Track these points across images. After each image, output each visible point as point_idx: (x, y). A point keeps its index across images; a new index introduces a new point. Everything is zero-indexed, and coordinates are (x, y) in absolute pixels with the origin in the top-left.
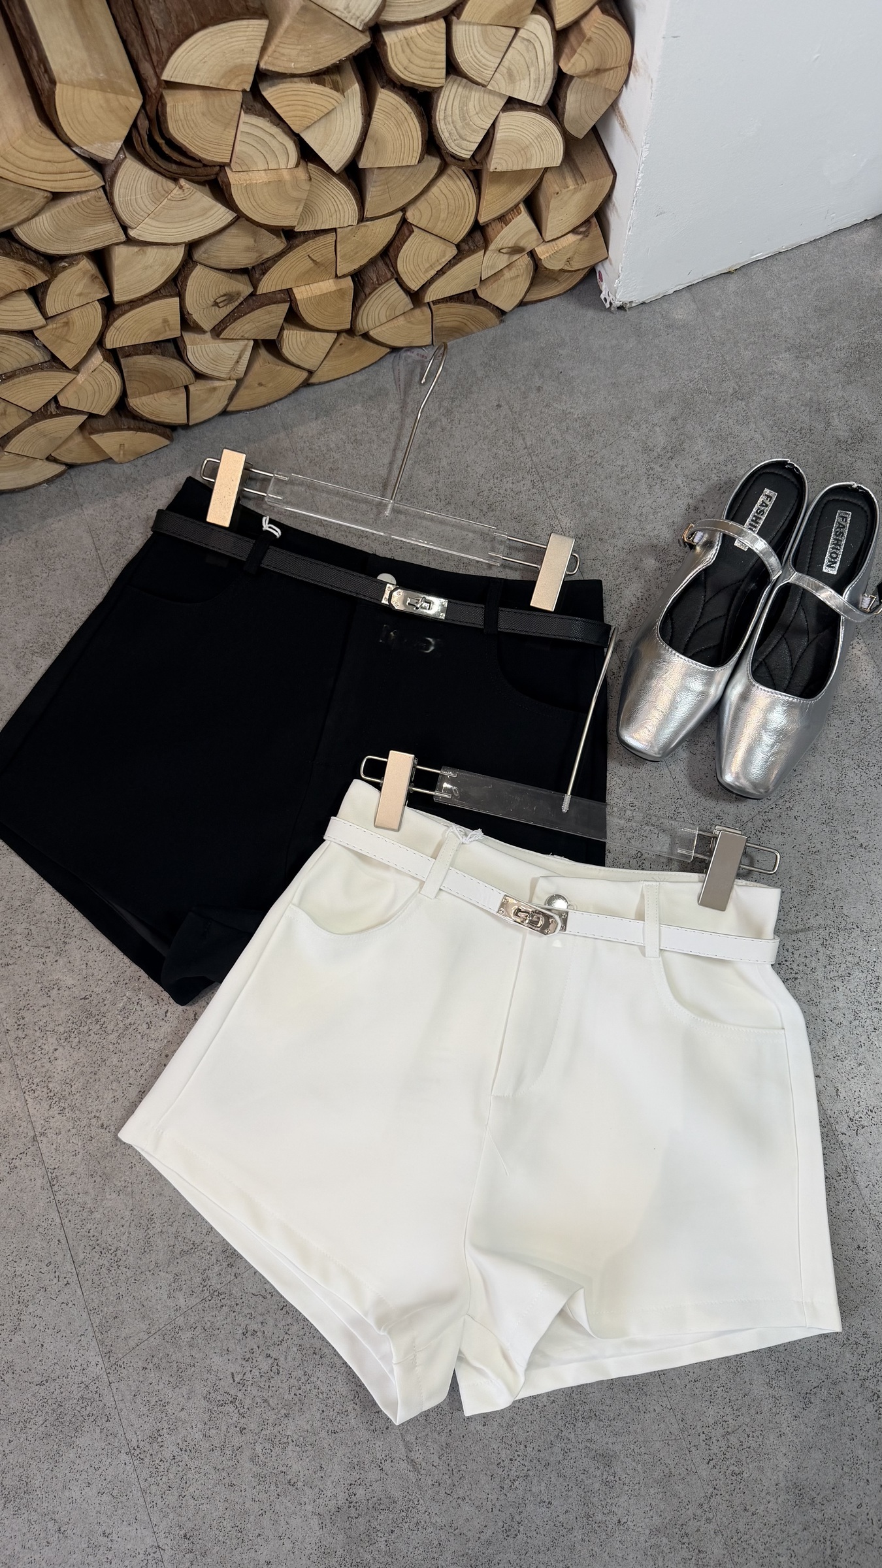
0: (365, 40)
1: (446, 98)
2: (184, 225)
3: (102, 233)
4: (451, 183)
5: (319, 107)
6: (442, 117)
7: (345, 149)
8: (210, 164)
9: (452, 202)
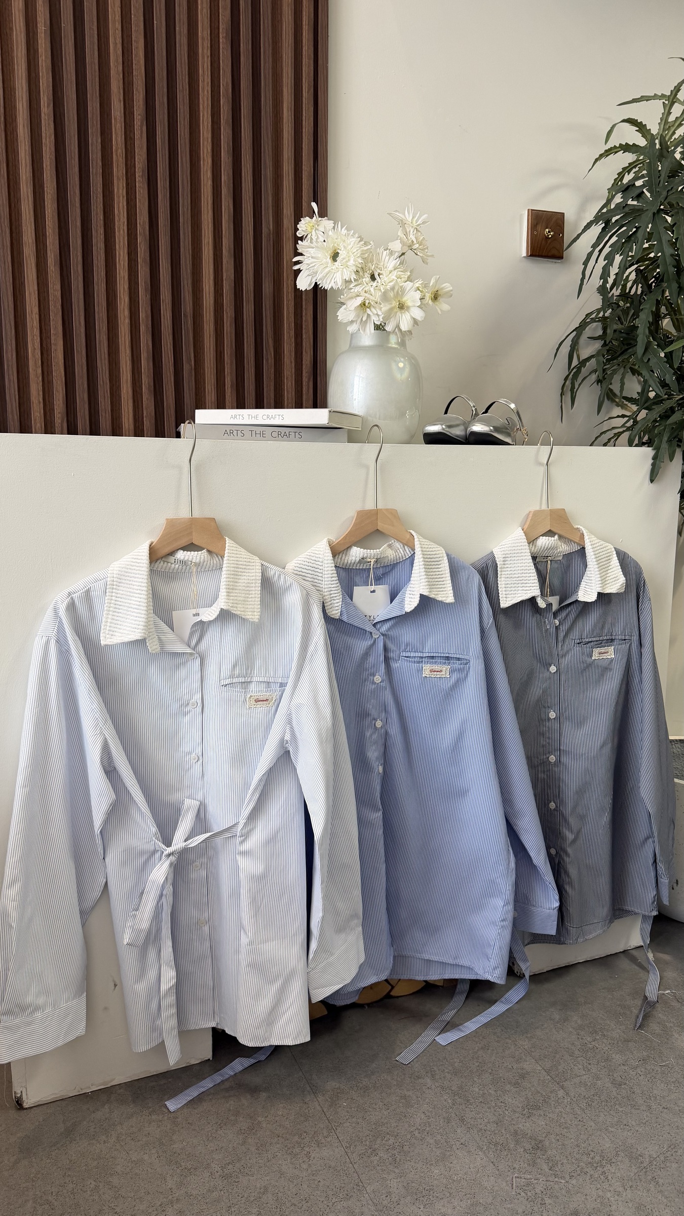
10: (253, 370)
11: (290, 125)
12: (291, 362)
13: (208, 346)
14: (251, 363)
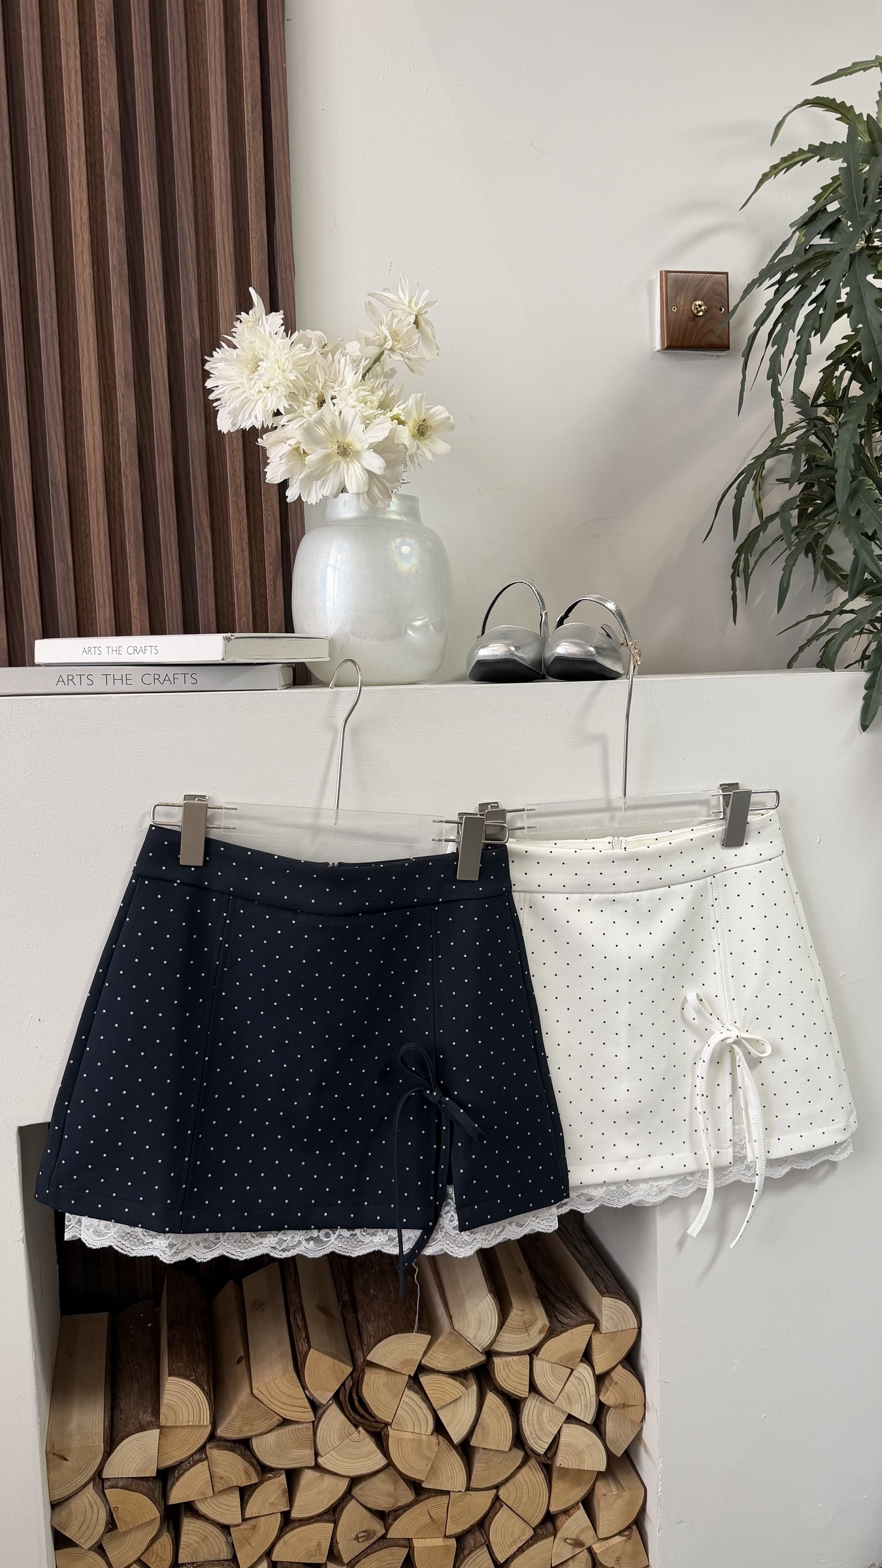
0: (483, 1358)
1: (528, 1407)
2: (354, 1461)
3: (300, 1457)
4: (531, 1473)
5: (452, 1394)
6: (526, 1420)
7: (463, 1428)
8: (380, 1421)
9: (531, 1489)
10: (175, 566)
11: (222, 167)
12: (243, 550)
13: (96, 531)
14: (172, 555)
